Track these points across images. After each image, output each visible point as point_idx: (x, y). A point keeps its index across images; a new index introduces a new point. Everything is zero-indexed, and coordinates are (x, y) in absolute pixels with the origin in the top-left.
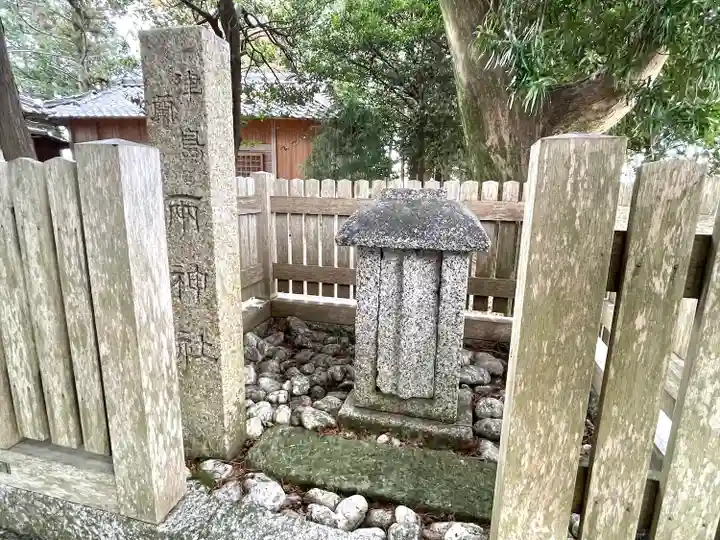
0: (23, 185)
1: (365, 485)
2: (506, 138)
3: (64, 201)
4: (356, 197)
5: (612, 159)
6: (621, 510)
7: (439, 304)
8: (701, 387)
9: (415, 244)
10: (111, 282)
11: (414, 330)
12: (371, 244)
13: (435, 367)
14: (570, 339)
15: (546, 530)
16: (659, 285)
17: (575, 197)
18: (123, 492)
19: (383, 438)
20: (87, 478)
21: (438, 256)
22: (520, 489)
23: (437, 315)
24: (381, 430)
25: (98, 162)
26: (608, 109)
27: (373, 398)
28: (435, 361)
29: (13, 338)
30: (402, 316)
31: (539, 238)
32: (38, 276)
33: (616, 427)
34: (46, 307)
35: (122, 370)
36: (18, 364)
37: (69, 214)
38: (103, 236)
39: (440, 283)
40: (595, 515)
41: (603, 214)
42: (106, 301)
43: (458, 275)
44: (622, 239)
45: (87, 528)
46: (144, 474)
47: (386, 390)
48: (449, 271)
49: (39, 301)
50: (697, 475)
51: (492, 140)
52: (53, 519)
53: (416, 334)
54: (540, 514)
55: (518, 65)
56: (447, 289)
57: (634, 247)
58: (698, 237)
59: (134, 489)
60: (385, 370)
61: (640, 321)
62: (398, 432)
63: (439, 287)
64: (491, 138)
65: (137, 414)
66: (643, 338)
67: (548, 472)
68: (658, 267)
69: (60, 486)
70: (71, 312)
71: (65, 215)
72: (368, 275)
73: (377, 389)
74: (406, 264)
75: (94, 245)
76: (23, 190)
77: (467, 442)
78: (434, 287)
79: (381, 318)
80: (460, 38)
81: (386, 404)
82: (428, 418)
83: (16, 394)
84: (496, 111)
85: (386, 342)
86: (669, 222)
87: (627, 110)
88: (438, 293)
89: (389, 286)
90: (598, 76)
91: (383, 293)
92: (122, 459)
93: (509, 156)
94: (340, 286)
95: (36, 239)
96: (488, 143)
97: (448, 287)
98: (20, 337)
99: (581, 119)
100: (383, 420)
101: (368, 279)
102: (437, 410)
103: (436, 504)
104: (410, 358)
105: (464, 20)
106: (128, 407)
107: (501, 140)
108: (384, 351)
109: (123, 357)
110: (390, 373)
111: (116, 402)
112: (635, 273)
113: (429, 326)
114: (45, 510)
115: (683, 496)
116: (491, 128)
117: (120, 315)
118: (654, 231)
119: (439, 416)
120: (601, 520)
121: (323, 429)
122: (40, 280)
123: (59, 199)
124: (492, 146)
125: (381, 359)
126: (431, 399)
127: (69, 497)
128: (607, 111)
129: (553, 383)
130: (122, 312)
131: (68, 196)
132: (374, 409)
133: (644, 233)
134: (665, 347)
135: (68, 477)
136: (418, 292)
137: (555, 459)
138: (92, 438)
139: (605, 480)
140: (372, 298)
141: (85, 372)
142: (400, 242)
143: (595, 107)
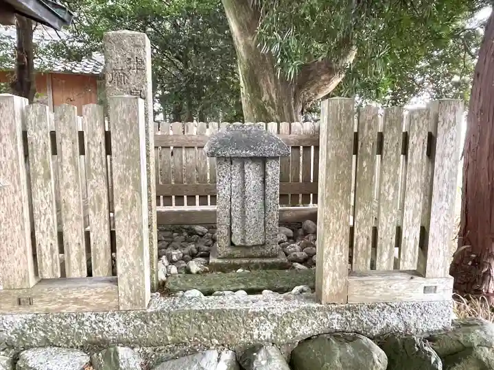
0: (65, 119)
1: (243, 287)
2: (274, 96)
3: (94, 127)
4: (186, 134)
5: (351, 106)
6: (365, 239)
7: (265, 188)
8: (385, 186)
9: (252, 154)
10: (128, 169)
11: (252, 204)
12: (228, 155)
13: (265, 225)
14: (343, 172)
15: (341, 254)
16: (369, 150)
17: (341, 119)
18: (123, 295)
19: (240, 270)
20: (97, 292)
21: (263, 160)
22: (330, 238)
23: (265, 195)
24: (236, 267)
25: (124, 106)
26: (330, 79)
27: (229, 250)
28: (265, 222)
29: (43, 211)
30: (246, 197)
31: (330, 135)
32: (68, 171)
33: (361, 206)
34: (73, 189)
35: (129, 218)
36: (45, 230)
37: (97, 134)
38: (125, 144)
39: (265, 175)
40: (357, 244)
41: (350, 125)
42: (123, 180)
43: (274, 170)
44: (356, 135)
45: (94, 326)
46: (139, 280)
47: (238, 243)
48: (270, 169)
49: (67, 186)
50: (387, 219)
51: (265, 97)
52: (68, 327)
53: (254, 206)
54: (338, 247)
55: (282, 53)
56: (269, 179)
57: (360, 137)
58: (378, 133)
59: (131, 290)
60: (236, 231)
61: (365, 164)
62: (247, 266)
63: (264, 179)
64: (265, 96)
65: (137, 242)
66: (366, 170)
67: (340, 227)
68: (368, 144)
69: (74, 303)
70: (92, 191)
71: (94, 134)
72: (223, 174)
73: (232, 244)
74: (246, 166)
75: (117, 149)
76: (64, 122)
77: (286, 264)
78: (261, 179)
79: (232, 200)
80: (240, 30)
81: (237, 252)
82: (262, 257)
83: (40, 250)
84: (267, 78)
85: (236, 215)
86: (370, 127)
87: (339, 80)
88: (264, 182)
89: (236, 181)
90: (322, 59)
91: (233, 185)
92: (124, 273)
93: (277, 108)
94: (176, 197)
95: (70, 150)
96: (263, 99)
97: (270, 178)
98: (49, 211)
99: (316, 85)
100: (237, 262)
101: (223, 177)
102: (267, 250)
103: (282, 286)
104: (251, 221)
105: (242, 18)
106: (132, 240)
107: (271, 97)
108: (235, 220)
109: (131, 211)
110: (239, 232)
111: (123, 238)
112: (361, 146)
113: (260, 201)
114: (61, 323)
115: (384, 228)
116: (264, 89)
117: (131, 187)
118: (366, 131)
119: (269, 254)
120: (359, 245)
121: (203, 272)
122: (71, 173)
123: (90, 126)
124: (265, 101)
125: (233, 225)
126: (264, 244)
127: (81, 309)
128: (329, 80)
129: (338, 191)
130: (133, 185)
131: (97, 124)
132: (230, 257)
133: (363, 132)
134: (373, 173)
135: (81, 296)
136: (253, 182)
137: (341, 222)
138: (99, 267)
139: (359, 229)
140: (227, 188)
141: (98, 226)
142: (244, 153)
143: (323, 78)
